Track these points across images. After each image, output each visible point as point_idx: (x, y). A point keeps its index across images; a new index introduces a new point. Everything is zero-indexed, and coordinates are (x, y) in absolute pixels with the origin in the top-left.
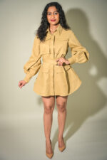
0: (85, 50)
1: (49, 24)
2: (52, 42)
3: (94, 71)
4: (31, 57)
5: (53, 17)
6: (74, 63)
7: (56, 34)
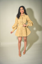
0: (32, 22)
1: (21, 13)
2: (22, 19)
3: (35, 29)
4: (15, 24)
5: (22, 11)
6: (28, 26)
7: (23, 16)
